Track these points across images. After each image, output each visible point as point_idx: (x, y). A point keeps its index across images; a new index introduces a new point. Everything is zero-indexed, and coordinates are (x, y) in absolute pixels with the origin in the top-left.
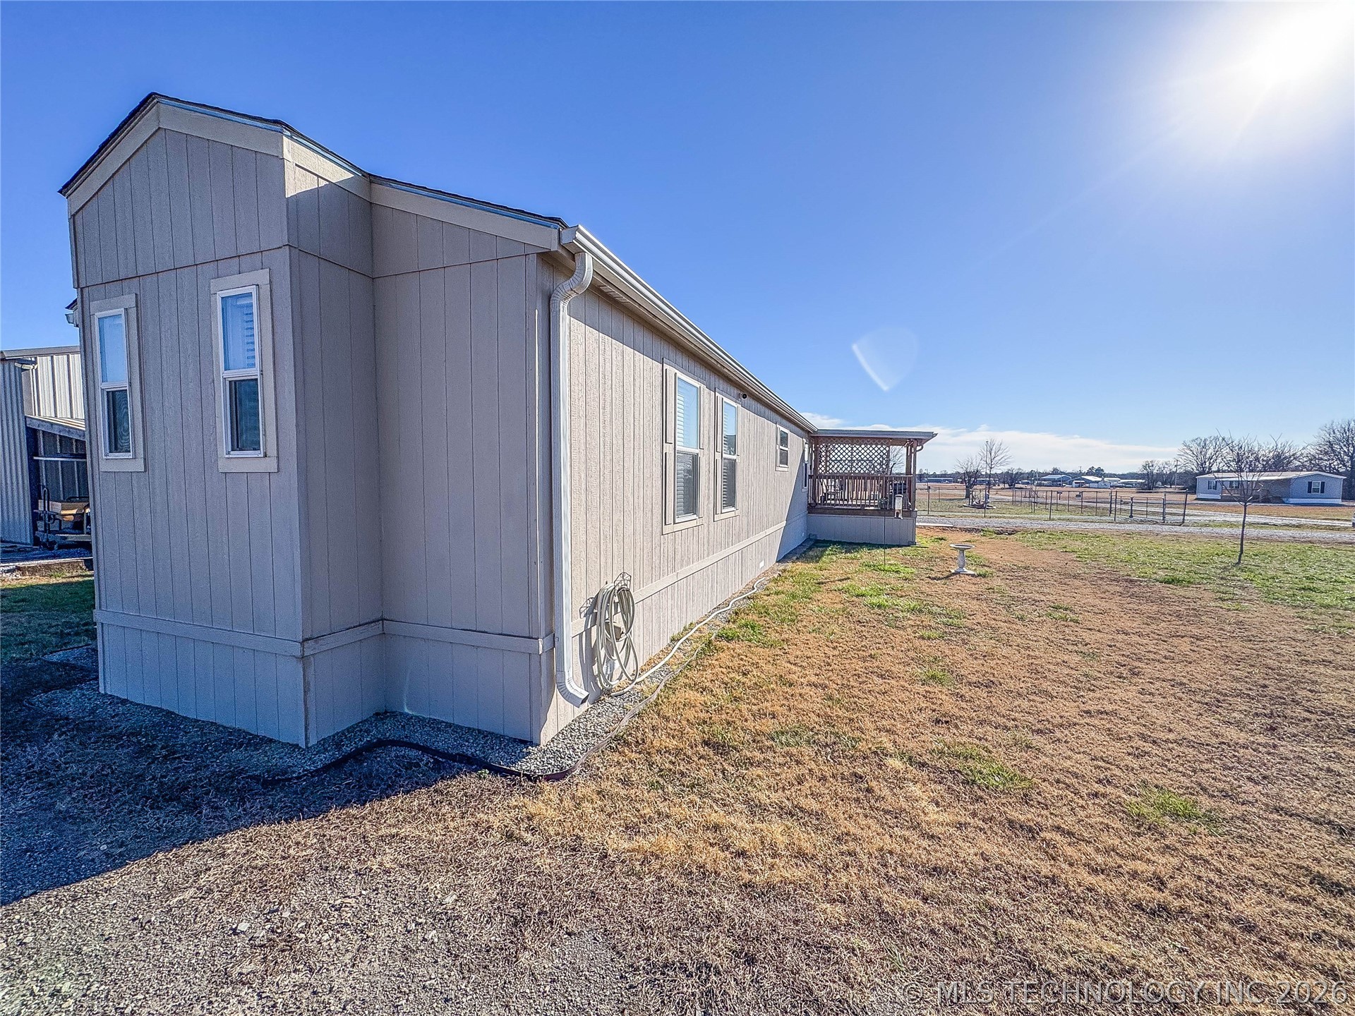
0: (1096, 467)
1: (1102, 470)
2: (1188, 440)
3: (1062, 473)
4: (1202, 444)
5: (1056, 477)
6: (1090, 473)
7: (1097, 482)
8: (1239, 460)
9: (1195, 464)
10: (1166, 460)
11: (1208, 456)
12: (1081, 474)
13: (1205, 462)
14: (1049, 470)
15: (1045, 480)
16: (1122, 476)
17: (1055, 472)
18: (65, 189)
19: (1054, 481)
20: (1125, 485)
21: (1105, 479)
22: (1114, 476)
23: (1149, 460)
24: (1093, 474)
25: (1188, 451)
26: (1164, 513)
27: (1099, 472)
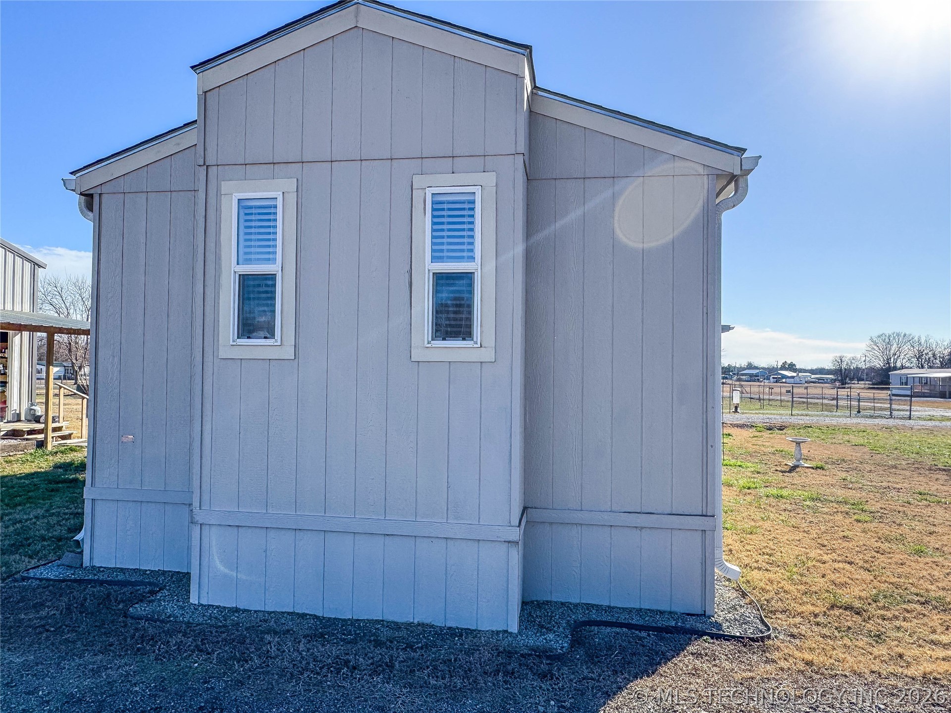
0: (789, 362)
1: (794, 365)
2: (874, 334)
3: (756, 368)
4: (887, 340)
5: (754, 372)
6: (783, 367)
7: (793, 377)
8: (919, 357)
9: (882, 360)
10: (852, 355)
11: (892, 352)
12: (777, 369)
13: (891, 358)
14: (744, 364)
15: (743, 375)
16: (812, 372)
17: (750, 366)
18: (198, 67)
19: (751, 375)
20: (820, 381)
21: (800, 374)
22: (805, 371)
23: (838, 355)
24: (786, 369)
25: (875, 347)
26: (891, 410)
27: (791, 367)
